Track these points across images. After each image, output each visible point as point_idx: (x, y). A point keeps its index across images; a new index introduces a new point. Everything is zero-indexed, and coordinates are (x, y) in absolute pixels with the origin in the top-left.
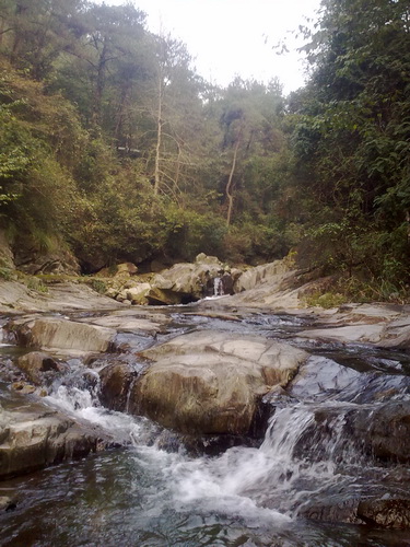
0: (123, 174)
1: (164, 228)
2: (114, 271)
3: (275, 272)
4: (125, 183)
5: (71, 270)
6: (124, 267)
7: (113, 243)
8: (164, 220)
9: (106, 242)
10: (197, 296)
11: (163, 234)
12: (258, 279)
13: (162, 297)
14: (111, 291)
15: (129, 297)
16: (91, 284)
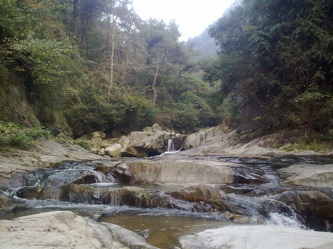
0: (92, 73)
1: (123, 108)
2: (90, 137)
3: (214, 135)
4: (94, 79)
5: (68, 135)
6: (96, 134)
7: (92, 117)
8: (122, 103)
9: (87, 117)
10: (160, 151)
11: (123, 112)
12: (202, 139)
13: (135, 152)
14: (94, 149)
15: (107, 153)
16: (81, 145)
